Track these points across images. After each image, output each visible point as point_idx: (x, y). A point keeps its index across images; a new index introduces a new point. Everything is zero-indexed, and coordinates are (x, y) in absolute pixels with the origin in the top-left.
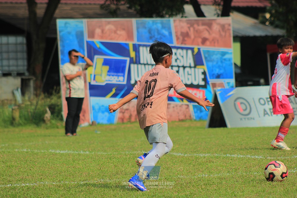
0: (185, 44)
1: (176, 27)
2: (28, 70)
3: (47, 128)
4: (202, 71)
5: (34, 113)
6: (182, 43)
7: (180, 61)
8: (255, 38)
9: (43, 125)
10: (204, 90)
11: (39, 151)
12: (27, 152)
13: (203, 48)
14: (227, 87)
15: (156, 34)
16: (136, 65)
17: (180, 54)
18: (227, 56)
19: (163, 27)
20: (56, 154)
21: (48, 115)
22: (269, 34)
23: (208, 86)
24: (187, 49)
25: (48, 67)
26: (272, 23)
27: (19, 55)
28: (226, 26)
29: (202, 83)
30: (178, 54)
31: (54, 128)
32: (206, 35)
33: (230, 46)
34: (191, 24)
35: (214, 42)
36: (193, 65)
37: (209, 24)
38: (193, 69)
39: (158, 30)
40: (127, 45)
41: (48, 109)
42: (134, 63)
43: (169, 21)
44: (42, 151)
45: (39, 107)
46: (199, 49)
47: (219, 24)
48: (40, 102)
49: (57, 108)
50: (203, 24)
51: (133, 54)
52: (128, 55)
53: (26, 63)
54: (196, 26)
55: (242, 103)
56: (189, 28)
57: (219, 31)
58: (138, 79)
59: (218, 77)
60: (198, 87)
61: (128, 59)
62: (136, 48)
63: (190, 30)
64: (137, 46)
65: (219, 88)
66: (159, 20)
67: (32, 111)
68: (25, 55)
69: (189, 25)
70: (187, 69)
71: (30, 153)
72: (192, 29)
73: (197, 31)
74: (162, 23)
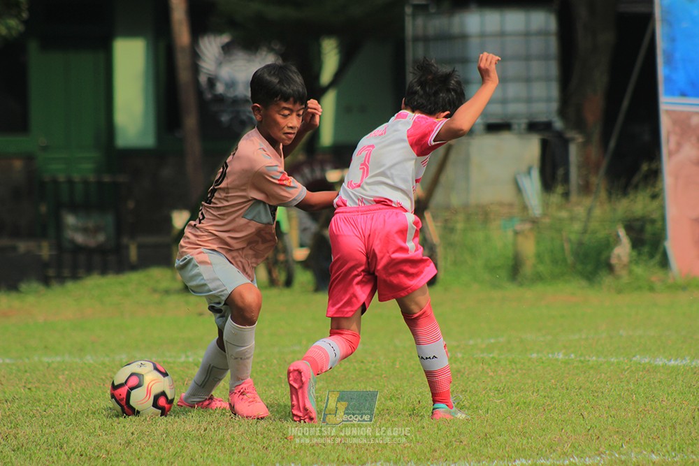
2: (562, 112)
3: (619, 291)
5: (581, 244)
9: (607, 280)
11: (602, 360)
12: (567, 363)
20: (655, 369)
21: (623, 250)
25: (626, 103)
27: (537, 68)
31: (639, 288)
41: (622, 233)
44: (613, 360)
45: (594, 225)
48: (597, 212)
49: (649, 228)
53: (554, 91)
67: (573, 237)
68: (553, 68)
71: (576, 364)
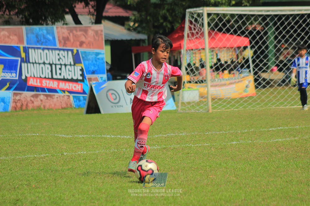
0: (66, 46)
1: (58, 32)
4: (81, 68)
6: (63, 46)
7: (62, 60)
8: (122, 41)
10: (82, 83)
13: (81, 50)
14: (100, 81)
15: (42, 38)
16: (26, 64)
17: (62, 54)
18: (100, 56)
19: (48, 33)
22: (133, 38)
23: (85, 80)
24: (68, 50)
26: (135, 29)
28: (99, 32)
29: (80, 78)
30: (60, 55)
32: (83, 39)
33: (103, 48)
34: (71, 30)
35: (90, 45)
36: (72, 63)
37: (85, 31)
38: (73, 67)
39: (43, 35)
40: (19, 47)
42: (24, 62)
43: (53, 27)
46: (77, 51)
47: (93, 30)
50: (81, 30)
51: (23, 55)
52: (20, 56)
54: (74, 32)
55: (112, 94)
56: (69, 34)
57: (94, 36)
58: (28, 76)
59: (93, 72)
60: (77, 81)
61: (19, 59)
62: (26, 50)
63: (70, 35)
64: (27, 48)
65: (94, 82)
66: (44, 27)
69: (69, 32)
70: (68, 67)
72: (71, 34)
73: (75, 36)
74: (47, 30)
